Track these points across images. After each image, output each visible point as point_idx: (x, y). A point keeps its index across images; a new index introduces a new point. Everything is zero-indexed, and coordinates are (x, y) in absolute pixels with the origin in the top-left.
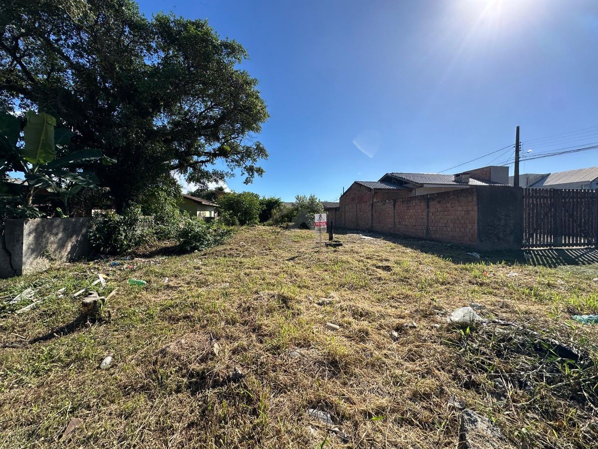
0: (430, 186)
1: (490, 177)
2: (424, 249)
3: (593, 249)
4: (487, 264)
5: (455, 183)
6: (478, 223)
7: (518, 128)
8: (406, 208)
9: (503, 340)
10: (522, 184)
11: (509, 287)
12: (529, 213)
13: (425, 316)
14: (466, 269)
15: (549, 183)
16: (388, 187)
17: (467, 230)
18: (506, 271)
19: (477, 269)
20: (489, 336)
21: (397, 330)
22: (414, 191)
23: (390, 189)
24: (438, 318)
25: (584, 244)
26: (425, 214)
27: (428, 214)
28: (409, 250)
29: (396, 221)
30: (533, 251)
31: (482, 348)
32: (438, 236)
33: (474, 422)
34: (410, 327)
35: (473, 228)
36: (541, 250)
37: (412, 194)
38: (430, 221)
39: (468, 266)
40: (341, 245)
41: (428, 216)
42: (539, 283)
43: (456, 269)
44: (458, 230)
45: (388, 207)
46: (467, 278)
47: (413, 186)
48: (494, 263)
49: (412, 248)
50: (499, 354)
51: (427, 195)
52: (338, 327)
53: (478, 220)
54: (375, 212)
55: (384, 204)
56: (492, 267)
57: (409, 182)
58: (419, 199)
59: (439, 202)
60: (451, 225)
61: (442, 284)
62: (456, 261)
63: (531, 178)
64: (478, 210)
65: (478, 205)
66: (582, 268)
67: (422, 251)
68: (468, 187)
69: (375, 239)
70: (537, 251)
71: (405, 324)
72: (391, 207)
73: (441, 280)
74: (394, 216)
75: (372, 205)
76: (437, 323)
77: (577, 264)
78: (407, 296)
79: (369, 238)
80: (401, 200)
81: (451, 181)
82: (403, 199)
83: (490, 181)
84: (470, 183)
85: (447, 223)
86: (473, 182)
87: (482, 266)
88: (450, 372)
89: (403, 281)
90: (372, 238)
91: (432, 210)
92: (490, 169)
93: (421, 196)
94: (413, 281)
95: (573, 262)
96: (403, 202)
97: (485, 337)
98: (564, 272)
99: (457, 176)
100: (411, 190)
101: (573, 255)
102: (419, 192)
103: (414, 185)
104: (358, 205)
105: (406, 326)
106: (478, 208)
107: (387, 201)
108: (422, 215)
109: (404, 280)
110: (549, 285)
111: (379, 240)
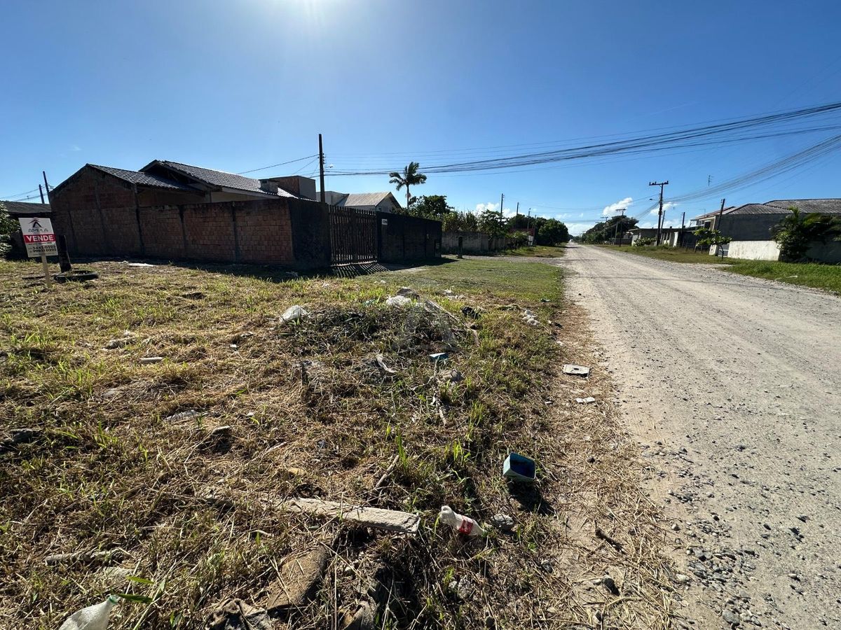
0: (230, 191)
1: (299, 190)
2: (237, 273)
3: (376, 263)
4: (305, 279)
5: (262, 191)
6: (293, 239)
7: (320, 136)
8: (201, 220)
9: (322, 322)
10: (328, 201)
11: (324, 295)
12: (334, 231)
13: (260, 326)
14: (287, 286)
15: (349, 203)
16: (162, 184)
17: (283, 248)
18: (320, 284)
19: (298, 284)
20: (313, 322)
21: (234, 342)
22: (207, 196)
23: (167, 188)
24: (273, 323)
25: (371, 260)
26: (231, 229)
27: (235, 229)
28: (218, 276)
29: (187, 239)
30: (339, 267)
31: (310, 331)
32: (251, 257)
33: (310, 364)
34: (248, 336)
35: (288, 245)
36: (344, 266)
37: (206, 200)
38: (239, 239)
39: (288, 283)
40: (95, 277)
41: (235, 231)
42: (343, 288)
43: (278, 288)
44: (273, 248)
45: (170, 216)
46: (290, 293)
47: (206, 189)
48: (311, 278)
49: (222, 273)
50: (321, 330)
51: (231, 203)
52: (160, 358)
53: (293, 236)
54: (146, 225)
55: (162, 211)
56: (309, 282)
57: (197, 180)
58: (221, 208)
59: (248, 213)
60: (266, 243)
61: (268, 301)
62: (276, 281)
63: (335, 196)
64: (292, 225)
65: (291, 219)
66: (369, 276)
67: (236, 275)
68: (277, 198)
69: (157, 266)
70: (342, 267)
71: (242, 335)
72: (175, 216)
73: (266, 298)
74: (184, 231)
75: (137, 211)
76: (272, 327)
77: (366, 274)
78: (234, 317)
79: (145, 265)
80: (192, 207)
81: (257, 187)
82: (194, 205)
83: (299, 193)
84: (279, 194)
85: (261, 240)
86: (283, 193)
87: (301, 281)
88: (290, 352)
89: (224, 304)
90: (152, 266)
91: (240, 223)
92: (298, 180)
93: (222, 203)
94: (236, 303)
95: (364, 273)
96: (194, 209)
97: (310, 323)
98: (359, 280)
99: (263, 181)
100: (203, 194)
101: (364, 268)
102: (216, 198)
103: (207, 187)
104: (104, 211)
105: (244, 336)
106: (292, 222)
107: (167, 207)
108: (227, 230)
109: (226, 303)
110: (349, 289)
111: (165, 266)
